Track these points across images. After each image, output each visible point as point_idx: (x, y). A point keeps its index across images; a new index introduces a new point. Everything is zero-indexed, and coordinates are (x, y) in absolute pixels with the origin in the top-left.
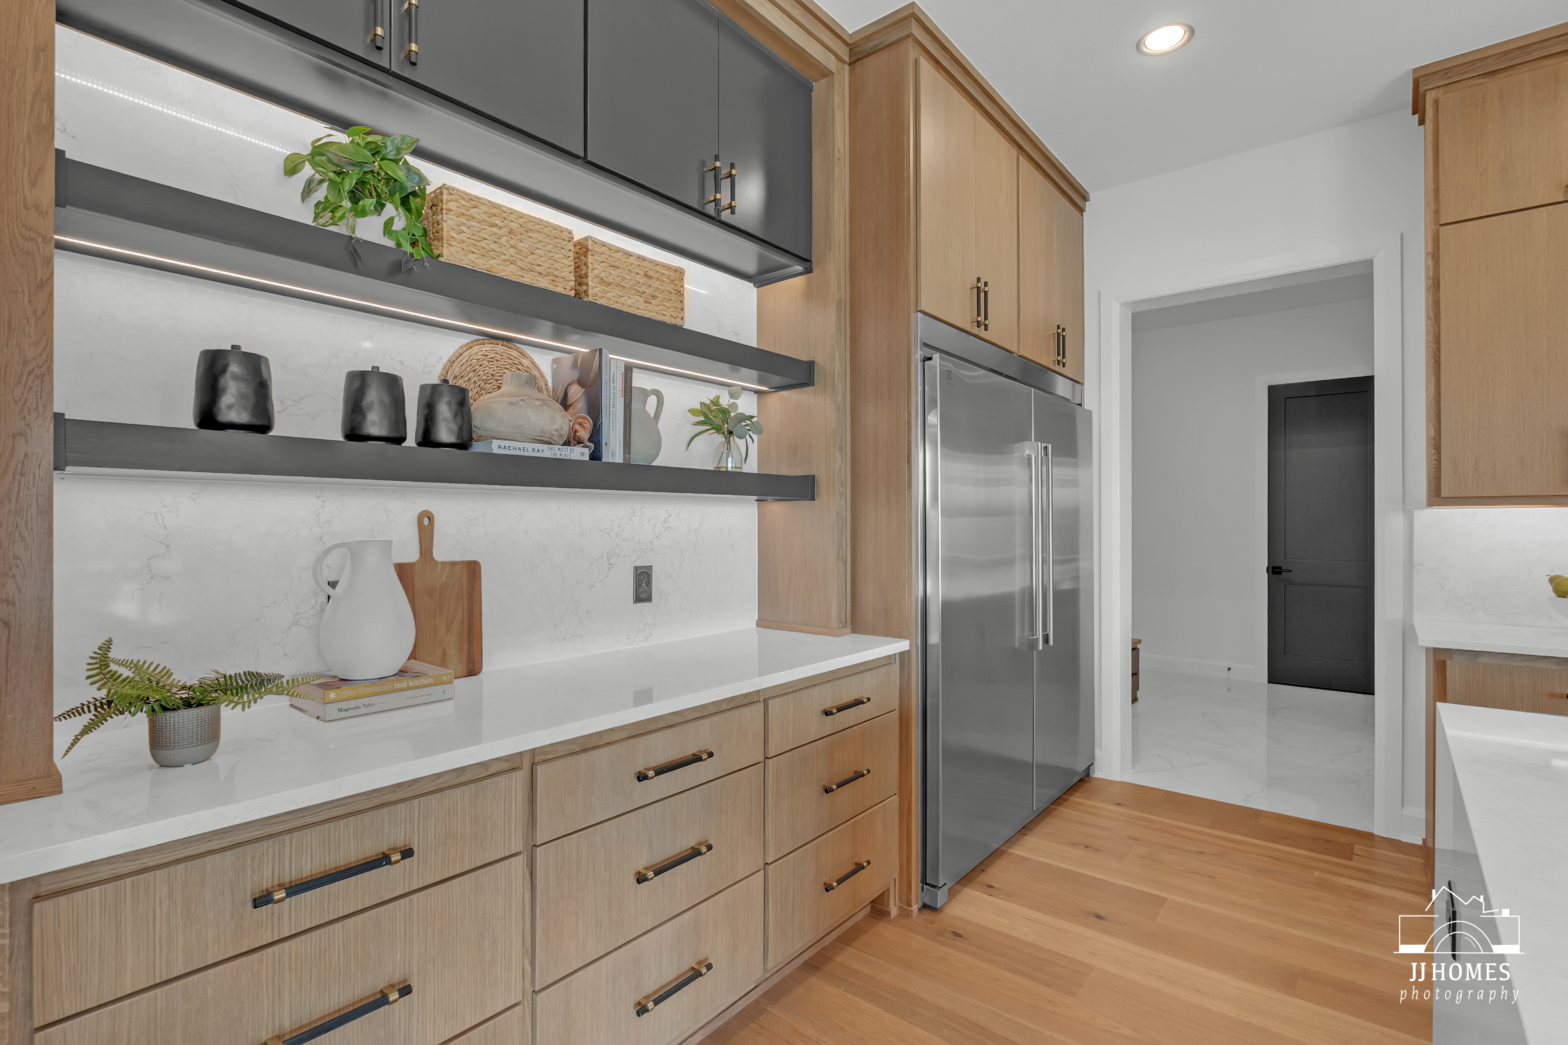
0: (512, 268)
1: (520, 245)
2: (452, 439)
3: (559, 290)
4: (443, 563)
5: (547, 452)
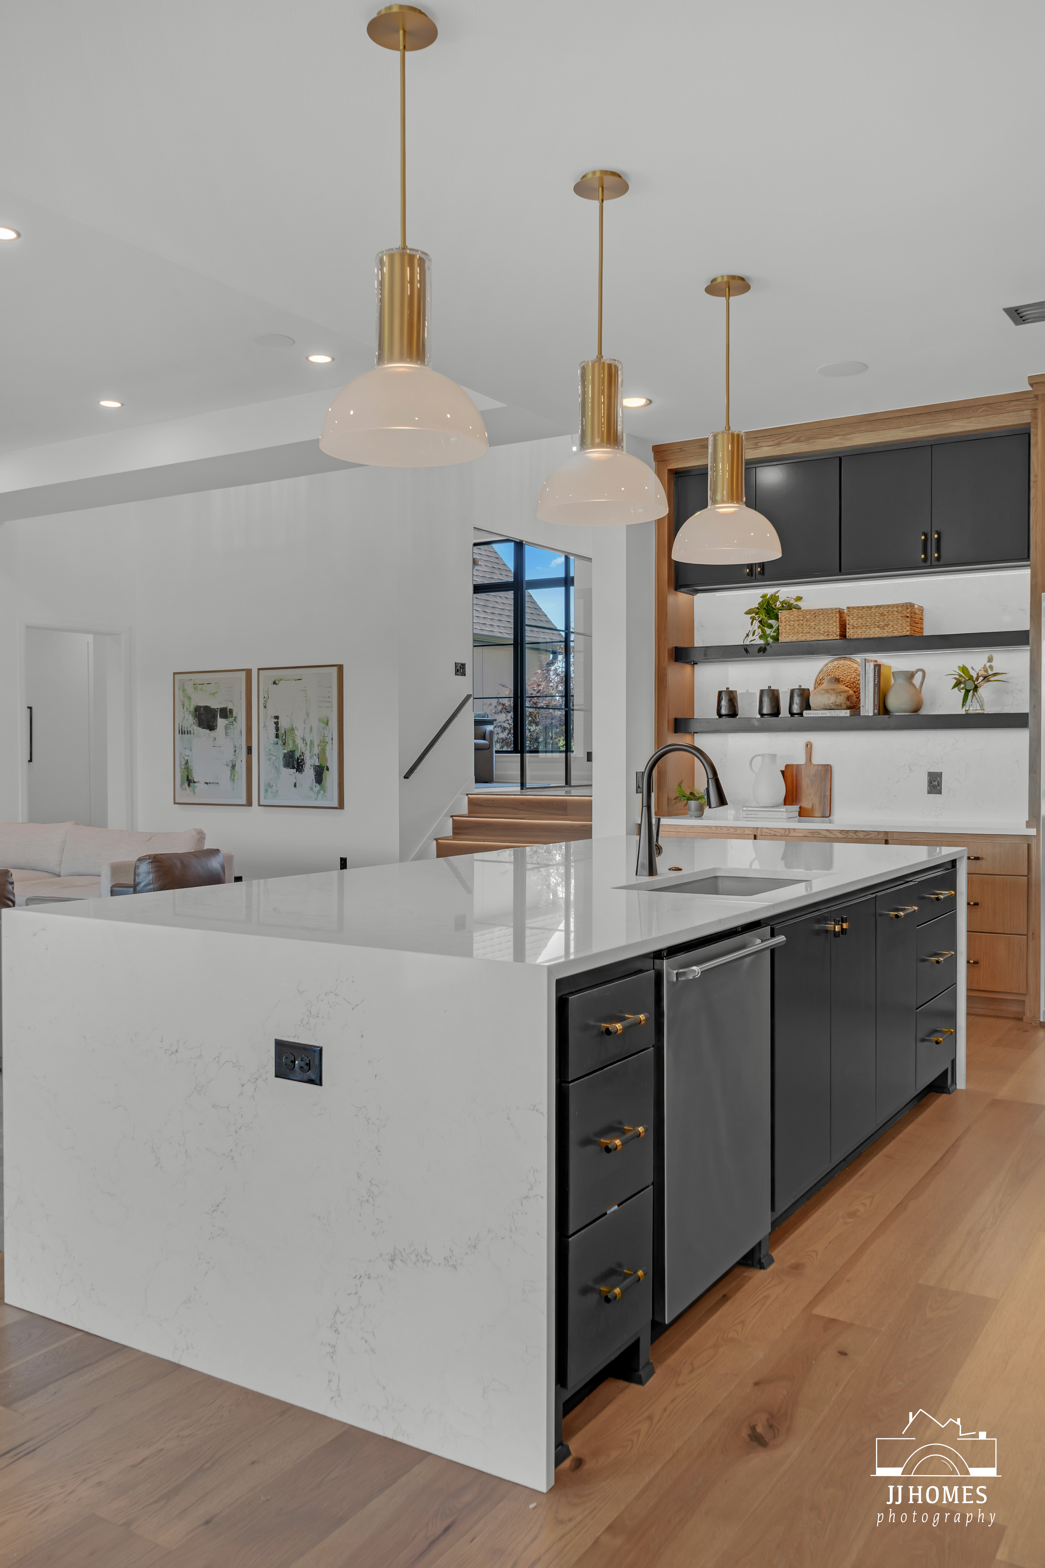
4: (815, 765)
5: (831, 714)
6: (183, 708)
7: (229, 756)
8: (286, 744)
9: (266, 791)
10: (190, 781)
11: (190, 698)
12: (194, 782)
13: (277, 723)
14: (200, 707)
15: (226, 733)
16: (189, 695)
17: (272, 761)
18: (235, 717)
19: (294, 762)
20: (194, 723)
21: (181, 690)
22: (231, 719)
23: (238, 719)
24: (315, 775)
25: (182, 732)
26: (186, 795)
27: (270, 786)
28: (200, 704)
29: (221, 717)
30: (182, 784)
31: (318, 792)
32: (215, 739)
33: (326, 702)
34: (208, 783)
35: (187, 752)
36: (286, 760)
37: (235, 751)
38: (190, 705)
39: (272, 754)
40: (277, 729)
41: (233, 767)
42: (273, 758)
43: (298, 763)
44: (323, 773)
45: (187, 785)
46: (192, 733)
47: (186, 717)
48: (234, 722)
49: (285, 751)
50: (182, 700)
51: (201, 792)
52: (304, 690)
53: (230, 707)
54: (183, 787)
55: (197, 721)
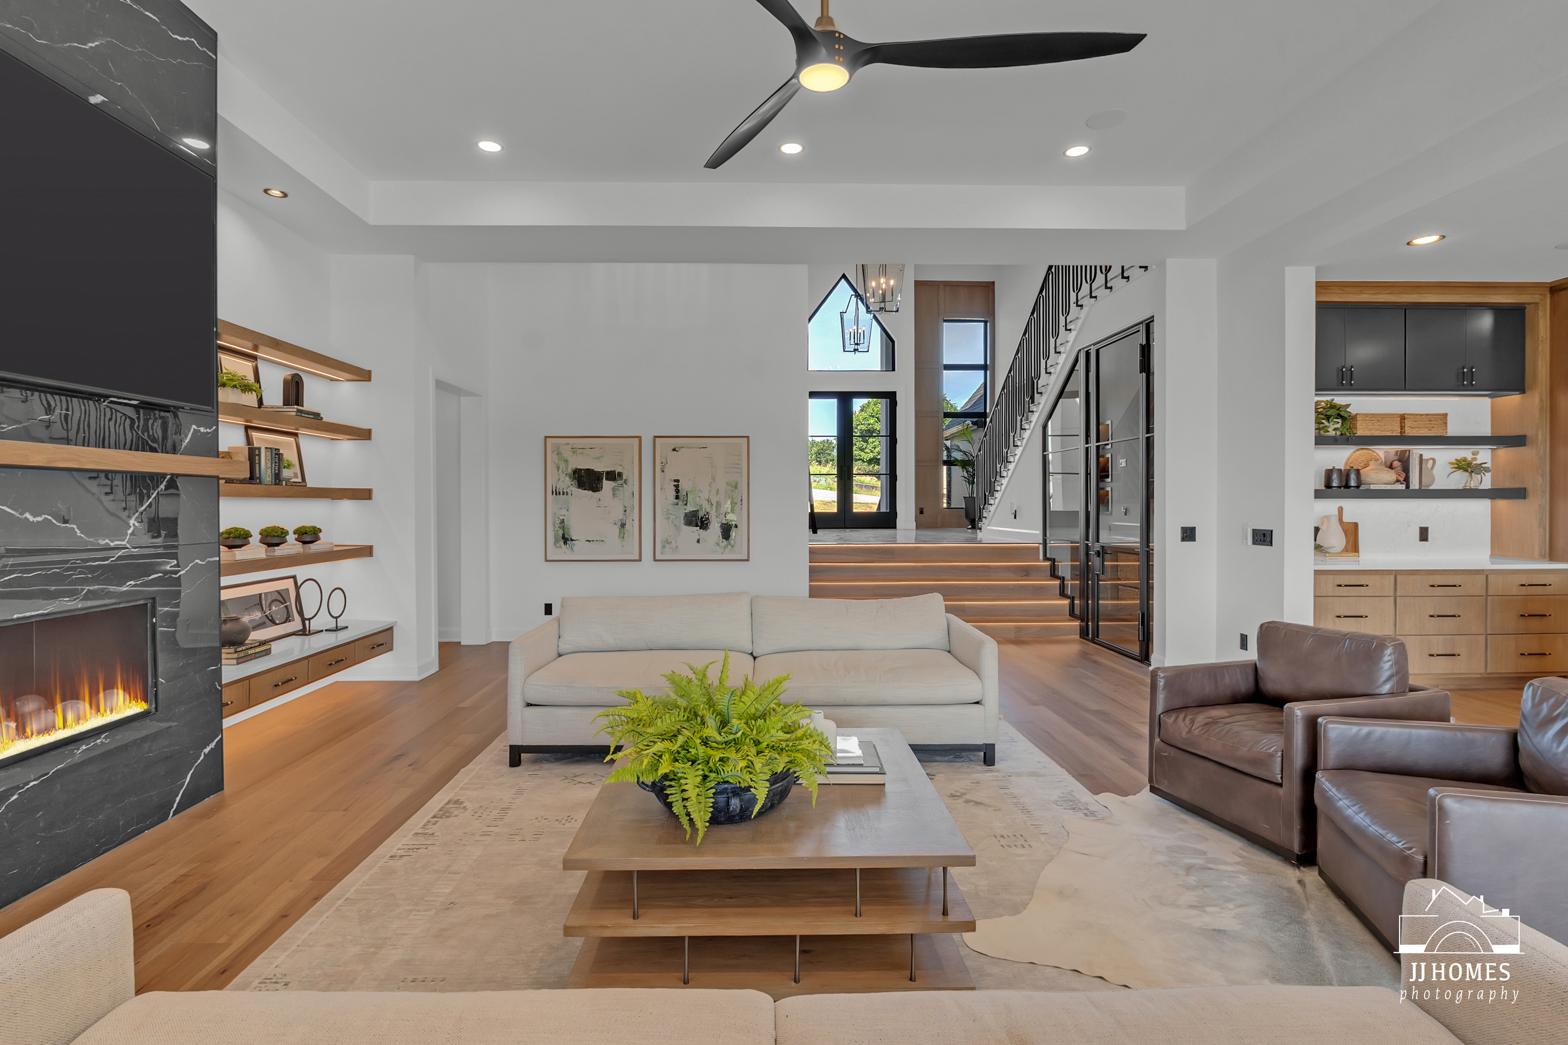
0: (1378, 432)
1: (1381, 424)
2: (1355, 485)
3: (1395, 434)
4: (1347, 523)
5: (1389, 487)
6: (558, 471)
7: (618, 515)
8: (688, 505)
9: (664, 547)
10: (566, 540)
11: (567, 461)
12: (572, 540)
13: (677, 486)
14: (580, 470)
15: (614, 495)
16: (566, 459)
17: (671, 520)
18: (626, 480)
19: (698, 521)
20: (572, 485)
21: (555, 452)
22: (620, 482)
23: (630, 482)
24: (722, 532)
25: (557, 493)
26: (564, 552)
27: (668, 542)
28: (579, 467)
29: (607, 479)
30: (556, 541)
31: (725, 547)
32: (600, 500)
33: (735, 468)
34: (590, 541)
35: (564, 512)
36: (688, 519)
37: (625, 511)
38: (567, 468)
39: (670, 514)
40: (677, 491)
41: (623, 525)
42: (672, 517)
43: (702, 522)
44: (730, 530)
45: (562, 543)
46: (570, 494)
47: (562, 479)
48: (624, 484)
49: (687, 511)
50: (556, 462)
51: (580, 549)
52: (709, 458)
53: (618, 470)
54: (557, 545)
55: (577, 483)
